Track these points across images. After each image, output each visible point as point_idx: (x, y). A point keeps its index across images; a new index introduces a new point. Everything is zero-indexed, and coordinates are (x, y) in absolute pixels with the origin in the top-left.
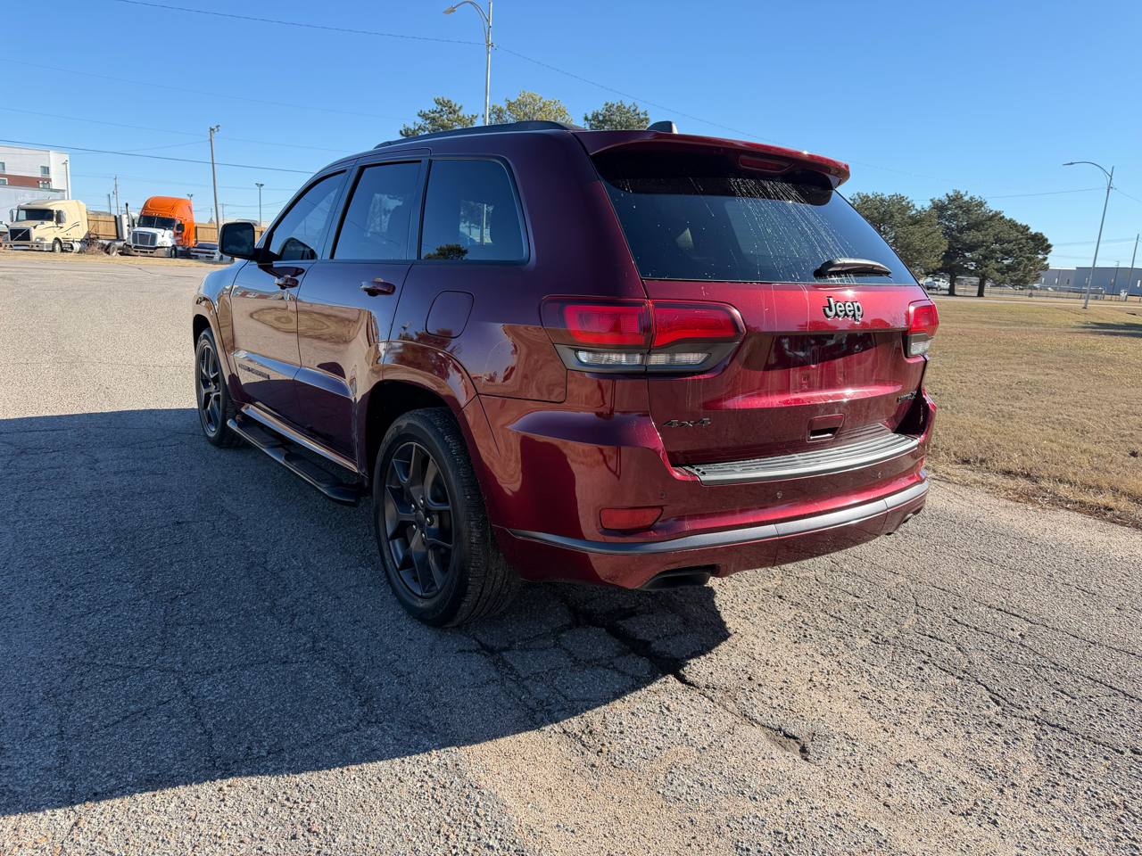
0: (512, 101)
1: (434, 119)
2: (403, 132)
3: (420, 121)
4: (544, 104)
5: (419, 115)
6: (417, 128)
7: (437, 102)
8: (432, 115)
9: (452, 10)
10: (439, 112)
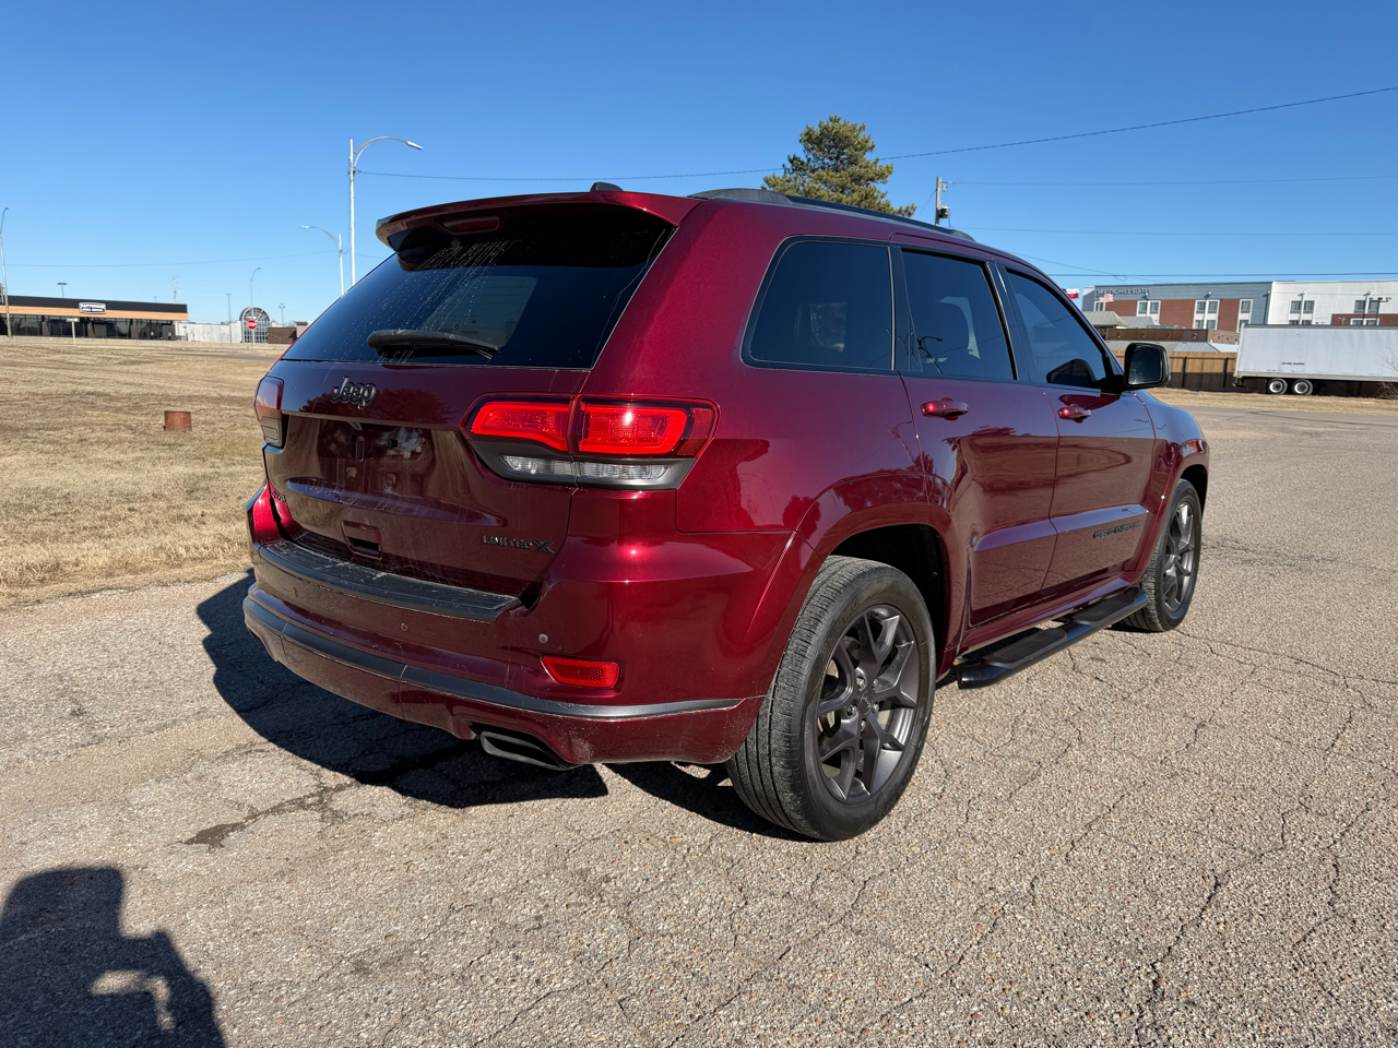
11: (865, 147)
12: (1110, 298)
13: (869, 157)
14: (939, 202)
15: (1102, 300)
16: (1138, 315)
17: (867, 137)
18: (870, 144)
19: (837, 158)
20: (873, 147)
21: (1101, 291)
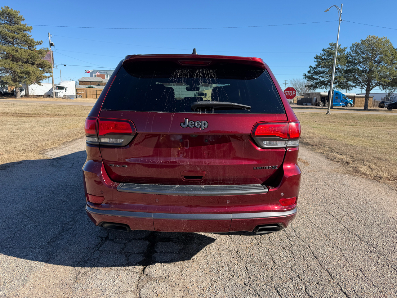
0: (364, 40)
1: (328, 51)
2: (316, 58)
3: (323, 53)
4: (379, 39)
5: (323, 51)
6: (321, 55)
7: (330, 45)
8: (328, 50)
9: (328, 10)
10: (331, 48)
11: (20, 19)
12: (98, 74)
13: (22, 23)
14: (50, 41)
15: (96, 74)
16: (106, 79)
17: (21, 15)
18: (23, 18)
19: (10, 21)
20: (24, 19)
21: (95, 71)
